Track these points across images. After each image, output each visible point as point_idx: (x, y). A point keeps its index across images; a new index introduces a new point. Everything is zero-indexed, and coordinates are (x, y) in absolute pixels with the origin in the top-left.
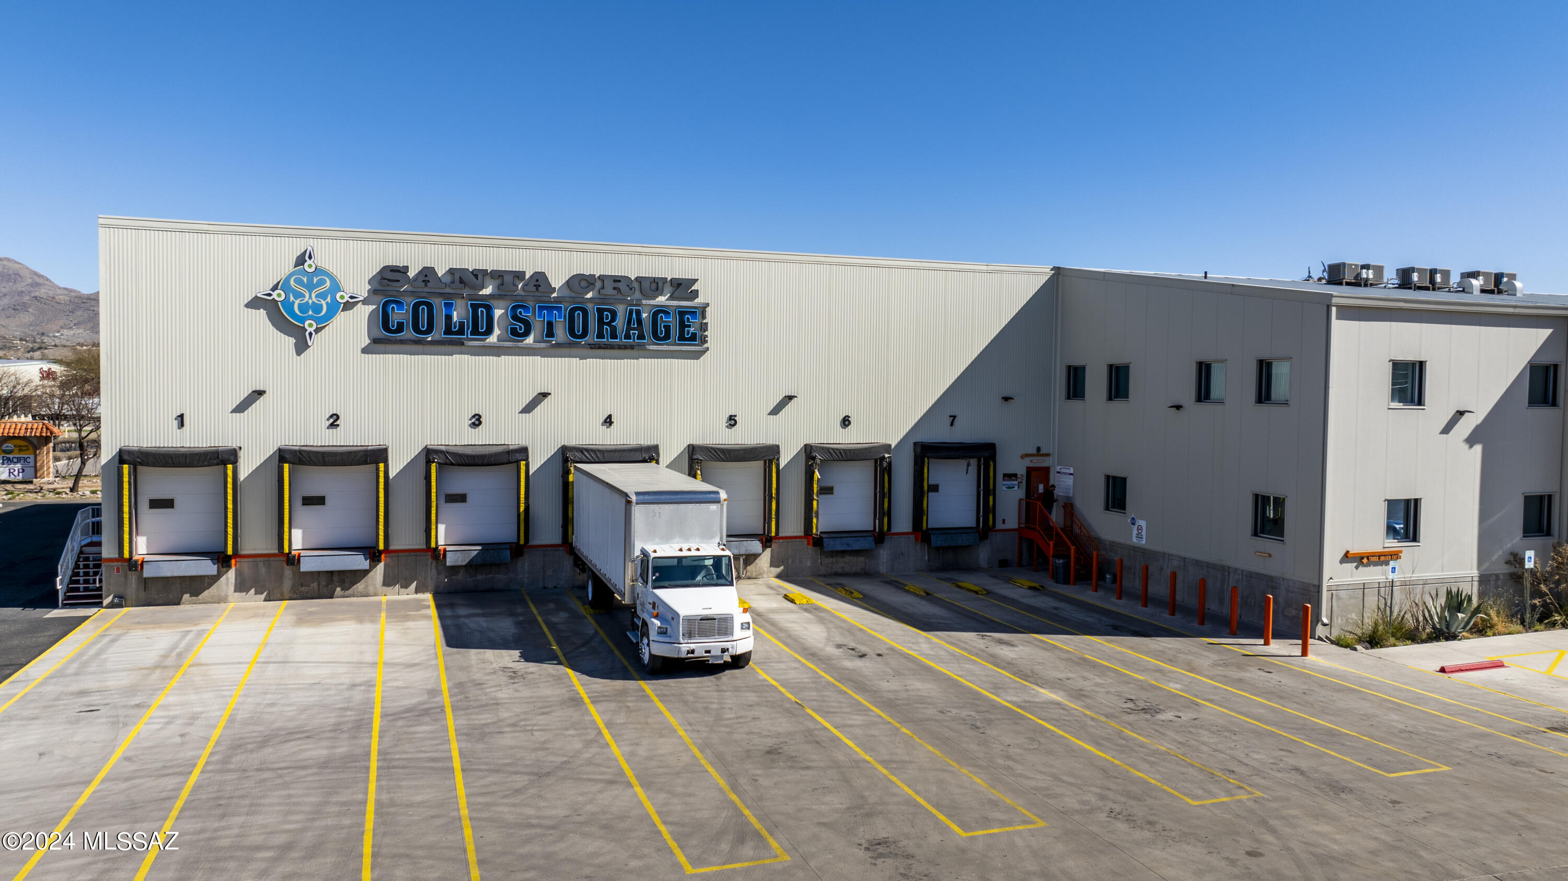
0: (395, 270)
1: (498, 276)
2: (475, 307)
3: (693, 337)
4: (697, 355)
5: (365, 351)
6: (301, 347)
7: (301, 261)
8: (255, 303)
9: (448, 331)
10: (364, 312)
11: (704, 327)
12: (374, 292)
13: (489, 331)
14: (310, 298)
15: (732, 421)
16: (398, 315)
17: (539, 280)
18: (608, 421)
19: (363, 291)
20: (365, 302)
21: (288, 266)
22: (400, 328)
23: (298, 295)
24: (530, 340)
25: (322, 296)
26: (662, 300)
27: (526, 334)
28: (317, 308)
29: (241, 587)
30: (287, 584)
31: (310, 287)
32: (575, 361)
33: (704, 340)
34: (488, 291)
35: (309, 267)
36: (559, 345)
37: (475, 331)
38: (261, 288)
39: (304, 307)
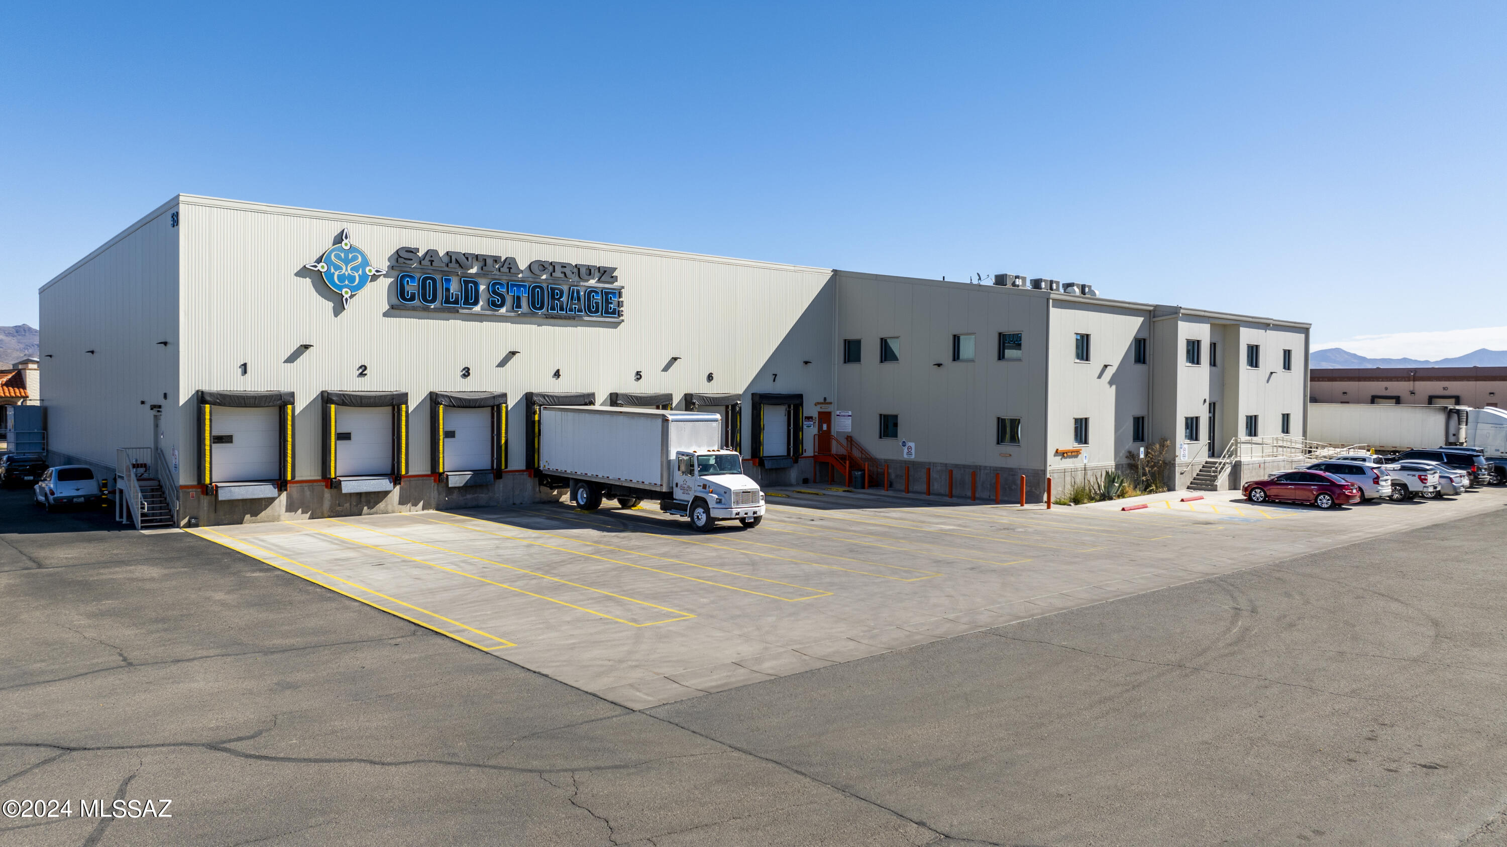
0: (409, 251)
2: (466, 283)
3: (614, 312)
4: (615, 325)
5: (385, 315)
6: (339, 307)
7: (340, 238)
8: (304, 272)
9: (447, 301)
10: (384, 283)
11: (620, 304)
12: (392, 268)
13: (476, 303)
14: (346, 270)
15: (639, 376)
16: (412, 287)
17: (510, 264)
18: (557, 374)
19: (384, 266)
20: (385, 276)
21: (327, 244)
22: (412, 298)
23: (338, 268)
24: (503, 310)
25: (355, 269)
26: (592, 282)
27: (502, 306)
28: (352, 279)
29: (291, 508)
30: (327, 504)
31: (347, 261)
32: (534, 327)
33: (620, 314)
34: (474, 270)
35: (345, 245)
36: (524, 315)
37: (466, 302)
38: (309, 262)
39: (342, 278)
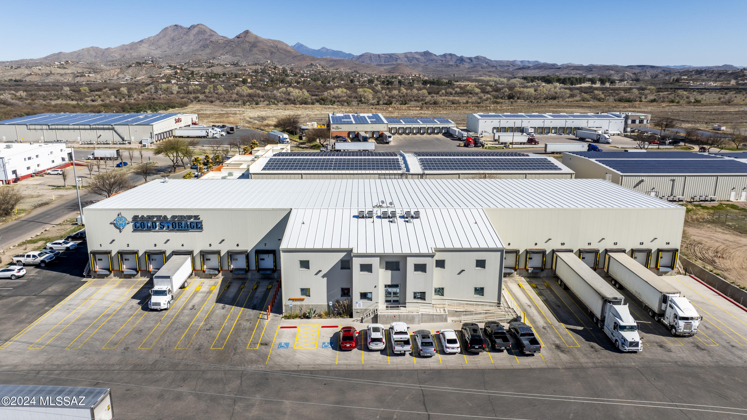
0: (136, 216)
1: (156, 216)
2: (152, 223)
3: (199, 228)
4: (201, 231)
5: (132, 232)
6: (120, 232)
7: (118, 215)
8: (111, 223)
9: (148, 228)
10: (131, 224)
11: (202, 225)
12: (133, 220)
13: (156, 228)
14: (121, 222)
15: (210, 245)
16: (138, 225)
17: (165, 217)
18: (183, 245)
19: (131, 220)
20: (131, 222)
21: (116, 216)
22: (138, 228)
23: (119, 222)
24: (165, 229)
25: (123, 222)
26: (192, 220)
27: (164, 228)
28: (122, 224)
29: (115, 276)
30: (123, 276)
31: (121, 220)
32: (174, 233)
33: (202, 228)
34: (155, 219)
35: (120, 216)
36: (170, 230)
37: (153, 228)
38: (112, 221)
39: (120, 224)
